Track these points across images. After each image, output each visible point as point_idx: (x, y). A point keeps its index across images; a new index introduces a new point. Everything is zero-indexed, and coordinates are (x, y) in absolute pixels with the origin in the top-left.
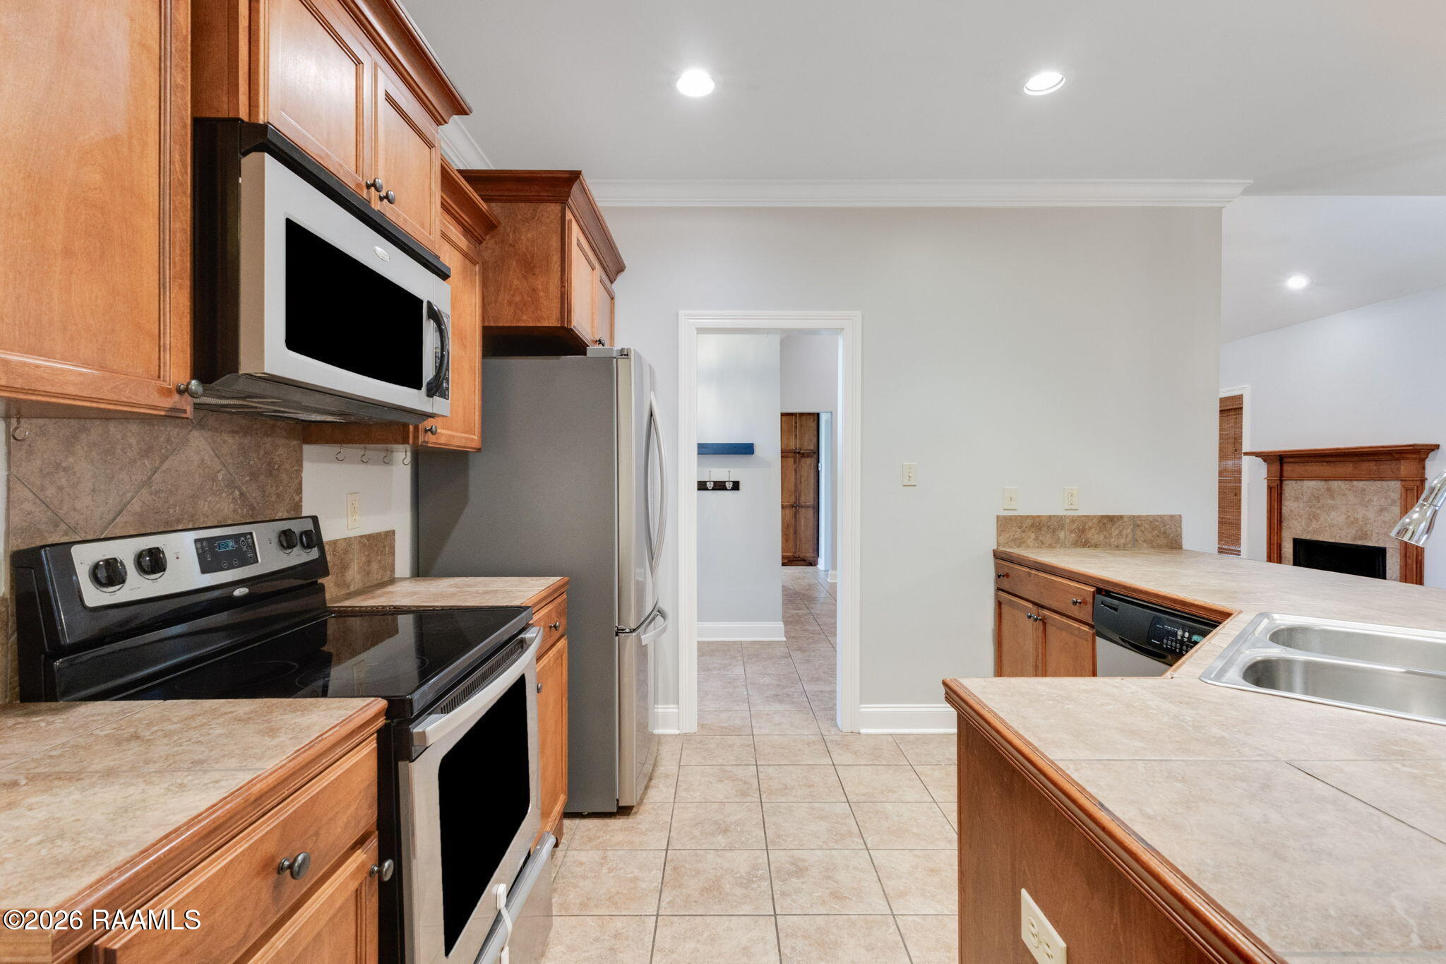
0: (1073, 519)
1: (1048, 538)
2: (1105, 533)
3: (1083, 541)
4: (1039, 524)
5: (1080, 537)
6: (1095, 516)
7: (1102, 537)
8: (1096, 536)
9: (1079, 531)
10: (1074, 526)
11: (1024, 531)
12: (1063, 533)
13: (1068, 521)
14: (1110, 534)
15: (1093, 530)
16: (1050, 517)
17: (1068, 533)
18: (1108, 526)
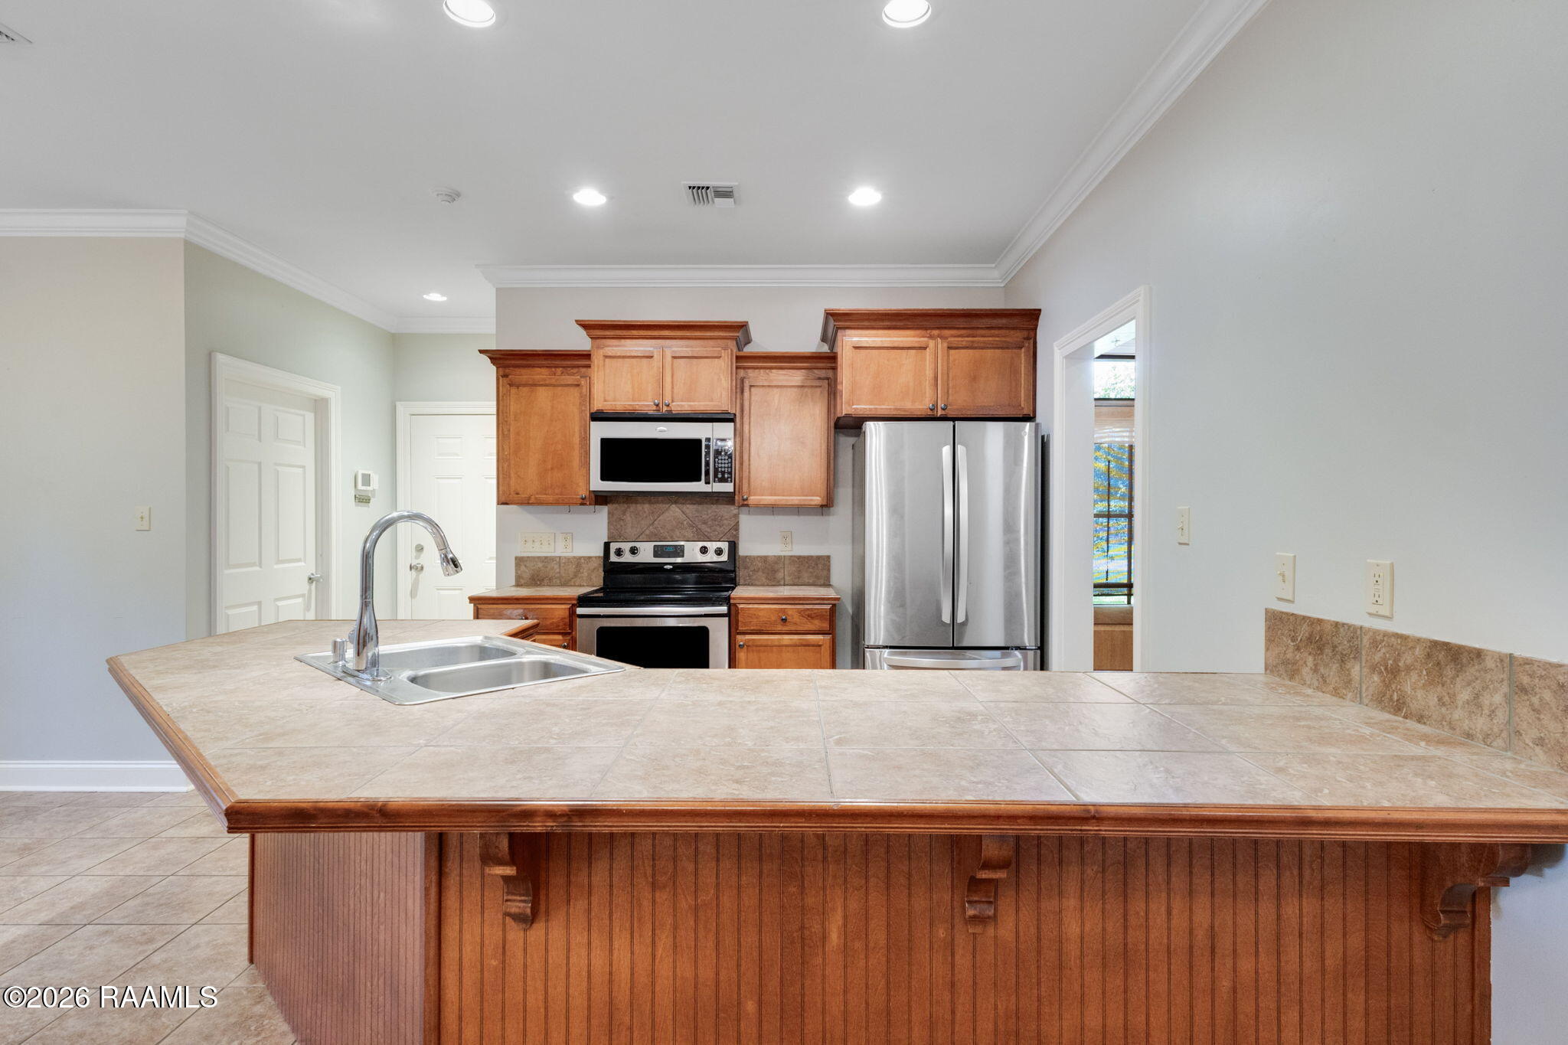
0: (1379, 639)
1: (1332, 671)
2: (1439, 688)
3: (1395, 697)
4: (1321, 637)
5: (1387, 686)
6: (1419, 640)
7: (1433, 700)
8: (1420, 694)
9: (1386, 669)
10: (1378, 657)
11: (1298, 649)
12: (1357, 668)
13: (1366, 641)
14: (1453, 696)
15: (1414, 676)
16: (1337, 624)
17: (1366, 670)
18: (1449, 672)
